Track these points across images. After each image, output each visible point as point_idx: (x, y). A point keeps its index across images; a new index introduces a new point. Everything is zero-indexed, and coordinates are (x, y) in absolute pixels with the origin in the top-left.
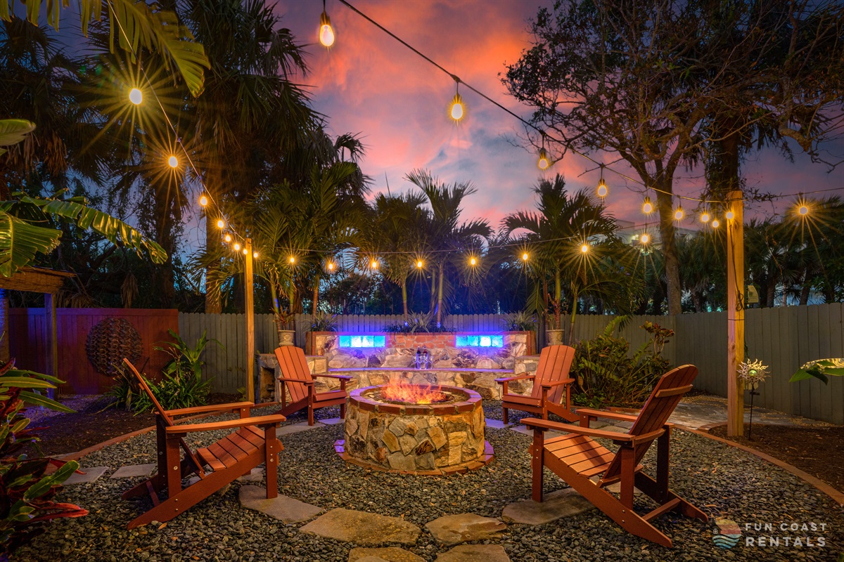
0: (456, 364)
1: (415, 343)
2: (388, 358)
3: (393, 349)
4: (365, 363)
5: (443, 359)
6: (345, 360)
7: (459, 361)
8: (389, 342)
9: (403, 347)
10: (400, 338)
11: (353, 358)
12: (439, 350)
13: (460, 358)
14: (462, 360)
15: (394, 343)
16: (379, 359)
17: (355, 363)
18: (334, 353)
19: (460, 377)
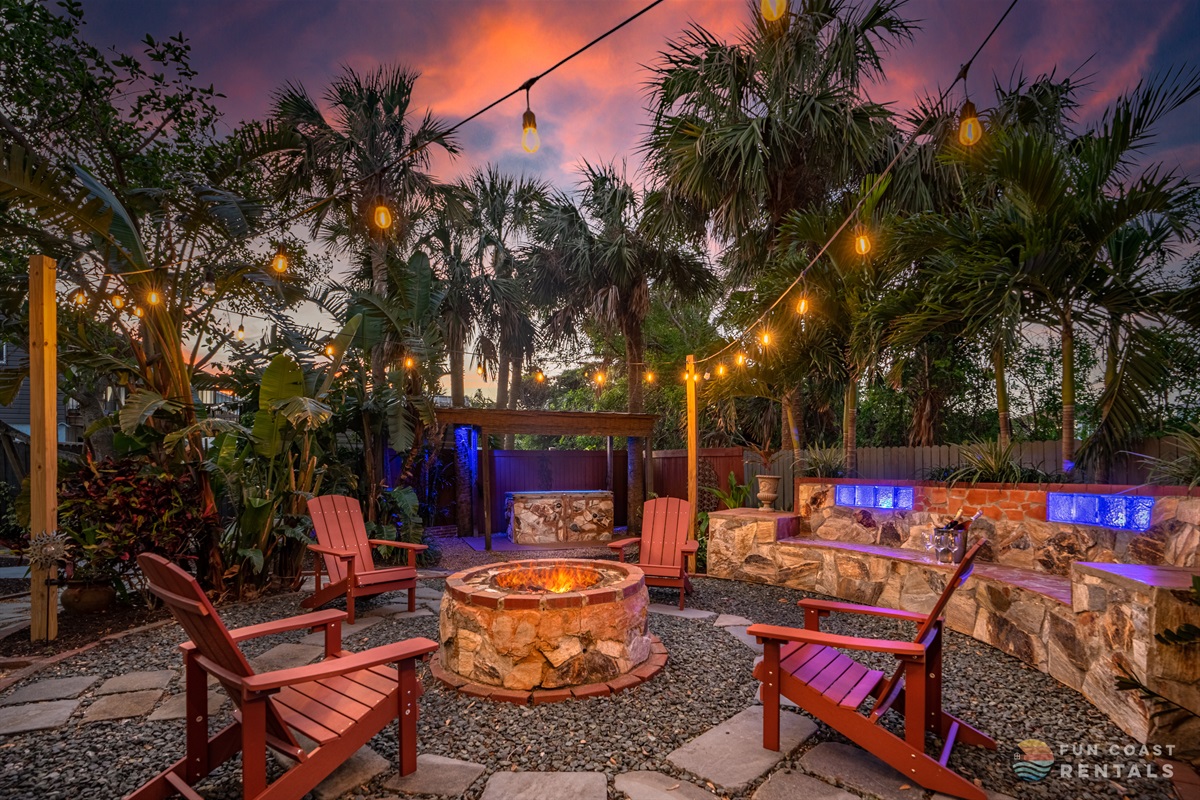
0: (1043, 563)
1: (967, 504)
2: (914, 530)
3: (926, 514)
4: (875, 536)
5: (1018, 547)
6: (844, 527)
7: (1048, 555)
8: (920, 499)
9: (945, 512)
10: (938, 492)
11: (855, 525)
12: (1011, 523)
13: (1051, 548)
14: (1055, 554)
15: (927, 502)
16: (900, 532)
17: (858, 534)
18: (826, 513)
19: (985, 592)
